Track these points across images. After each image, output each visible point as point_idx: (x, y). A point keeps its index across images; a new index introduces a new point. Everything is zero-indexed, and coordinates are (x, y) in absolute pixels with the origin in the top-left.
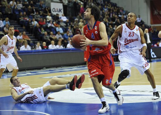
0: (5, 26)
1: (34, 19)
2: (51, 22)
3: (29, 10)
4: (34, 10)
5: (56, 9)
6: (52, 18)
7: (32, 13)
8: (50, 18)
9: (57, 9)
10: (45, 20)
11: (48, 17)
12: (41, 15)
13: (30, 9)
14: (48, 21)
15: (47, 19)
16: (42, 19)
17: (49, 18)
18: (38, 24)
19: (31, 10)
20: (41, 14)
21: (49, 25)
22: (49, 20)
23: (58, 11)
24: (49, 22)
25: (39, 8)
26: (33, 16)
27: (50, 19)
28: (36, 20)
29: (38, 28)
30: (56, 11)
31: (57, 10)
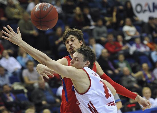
0: (23, 68)
1: (93, 41)
2: (138, 40)
3: (78, 18)
4: (89, 17)
5: (143, 4)
6: (138, 30)
7: (85, 25)
8: (132, 31)
9: (147, 4)
10: (120, 37)
11: (126, 28)
12: (108, 27)
13: (79, 15)
14: (128, 38)
15: (125, 35)
16: (111, 37)
17: (129, 31)
18: (105, 51)
19: (82, 17)
20: (108, 23)
21: (133, 49)
22: (129, 35)
23: (150, 11)
24: (132, 41)
25: (100, 10)
26: (90, 33)
27: (132, 34)
28: (98, 42)
29: (106, 59)
30: (145, 11)
31: (147, 8)
